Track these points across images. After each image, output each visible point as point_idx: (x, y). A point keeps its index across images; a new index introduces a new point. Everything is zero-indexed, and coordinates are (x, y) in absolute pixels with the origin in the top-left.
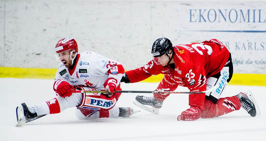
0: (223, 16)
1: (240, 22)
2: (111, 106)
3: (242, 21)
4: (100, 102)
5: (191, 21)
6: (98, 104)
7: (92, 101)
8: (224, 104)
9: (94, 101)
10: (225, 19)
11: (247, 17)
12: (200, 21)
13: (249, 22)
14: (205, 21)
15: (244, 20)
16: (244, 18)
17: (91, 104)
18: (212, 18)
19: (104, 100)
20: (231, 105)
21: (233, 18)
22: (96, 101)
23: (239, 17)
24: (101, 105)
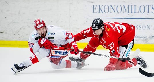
0: (113, 9)
1: (124, 13)
2: (67, 54)
3: (125, 12)
4: (61, 52)
5: (94, 12)
6: (60, 54)
7: (56, 52)
8: (129, 62)
9: (57, 52)
10: (114, 11)
11: (128, 10)
12: (99, 12)
13: (128, 12)
14: (103, 12)
15: (126, 12)
16: (125, 10)
17: (56, 54)
18: (106, 10)
19: (63, 51)
20: (132, 63)
21: (119, 10)
22: (58, 52)
23: (122, 10)
24: (62, 54)
